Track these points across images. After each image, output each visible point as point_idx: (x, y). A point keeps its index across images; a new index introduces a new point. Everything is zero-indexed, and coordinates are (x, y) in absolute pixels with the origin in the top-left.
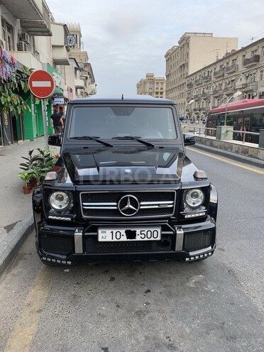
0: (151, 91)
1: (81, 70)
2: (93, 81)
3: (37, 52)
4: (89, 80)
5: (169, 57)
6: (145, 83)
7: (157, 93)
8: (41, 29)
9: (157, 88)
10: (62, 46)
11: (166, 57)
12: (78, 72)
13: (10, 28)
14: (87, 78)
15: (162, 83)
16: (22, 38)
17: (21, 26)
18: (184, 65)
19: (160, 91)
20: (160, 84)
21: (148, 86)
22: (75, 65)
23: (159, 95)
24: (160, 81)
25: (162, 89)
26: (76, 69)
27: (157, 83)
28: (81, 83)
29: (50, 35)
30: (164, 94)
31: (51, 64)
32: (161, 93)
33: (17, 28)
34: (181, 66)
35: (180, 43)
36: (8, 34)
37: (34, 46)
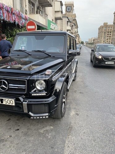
0: (105, 31)
1: (70, 22)
2: (77, 27)
3: (46, 14)
4: (74, 27)
6: (103, 27)
7: (108, 32)
8: (47, 4)
9: (108, 30)
10: (59, 11)
11: (114, 14)
12: (69, 23)
13: (33, 5)
14: (73, 26)
15: (111, 27)
16: (38, 8)
17: (39, 3)
19: (110, 31)
20: (110, 28)
21: (104, 29)
22: (67, 20)
23: (109, 33)
24: (111, 26)
26: (68, 22)
27: (109, 27)
28: (69, 28)
29: (52, 6)
30: (112, 32)
31: (54, 20)
32: (111, 32)
33: (37, 4)
36: (32, 7)
37: (45, 12)
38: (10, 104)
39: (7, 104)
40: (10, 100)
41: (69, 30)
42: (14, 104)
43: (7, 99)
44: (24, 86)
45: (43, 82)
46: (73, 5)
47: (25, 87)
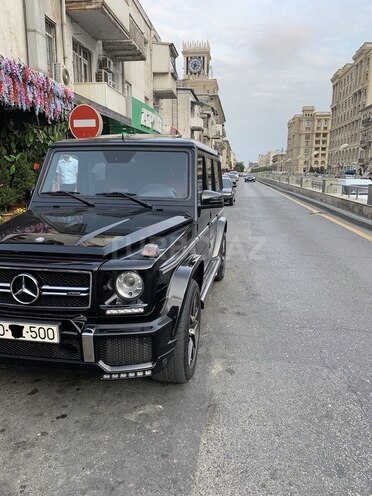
0: (308, 132)
1: (201, 105)
2: (222, 120)
3: (127, 82)
4: (213, 118)
5: (338, 81)
6: (300, 121)
7: (318, 135)
8: (131, 52)
9: (318, 128)
10: (166, 73)
11: (333, 80)
12: (196, 107)
13: (87, 54)
14: (209, 116)
15: (326, 120)
16: (102, 64)
17: (104, 49)
18: (360, 92)
19: (322, 131)
20: (323, 122)
21: (305, 124)
22: (192, 99)
23: (321, 138)
24: (321, 118)
25: (325, 128)
26: (193, 103)
27: (319, 120)
28: (198, 122)
29: (143, 59)
30: (329, 135)
31: (151, 97)
32: (325, 135)
33: (98, 52)
34: (355, 94)
35: (355, 58)
36: (85, 62)
37: (123, 75)
38: (47, 340)
39: (38, 339)
40: (46, 327)
41: (199, 129)
42: (56, 340)
43: (38, 327)
44: (85, 289)
45: (136, 276)
46: (208, 53)
47: (87, 291)
